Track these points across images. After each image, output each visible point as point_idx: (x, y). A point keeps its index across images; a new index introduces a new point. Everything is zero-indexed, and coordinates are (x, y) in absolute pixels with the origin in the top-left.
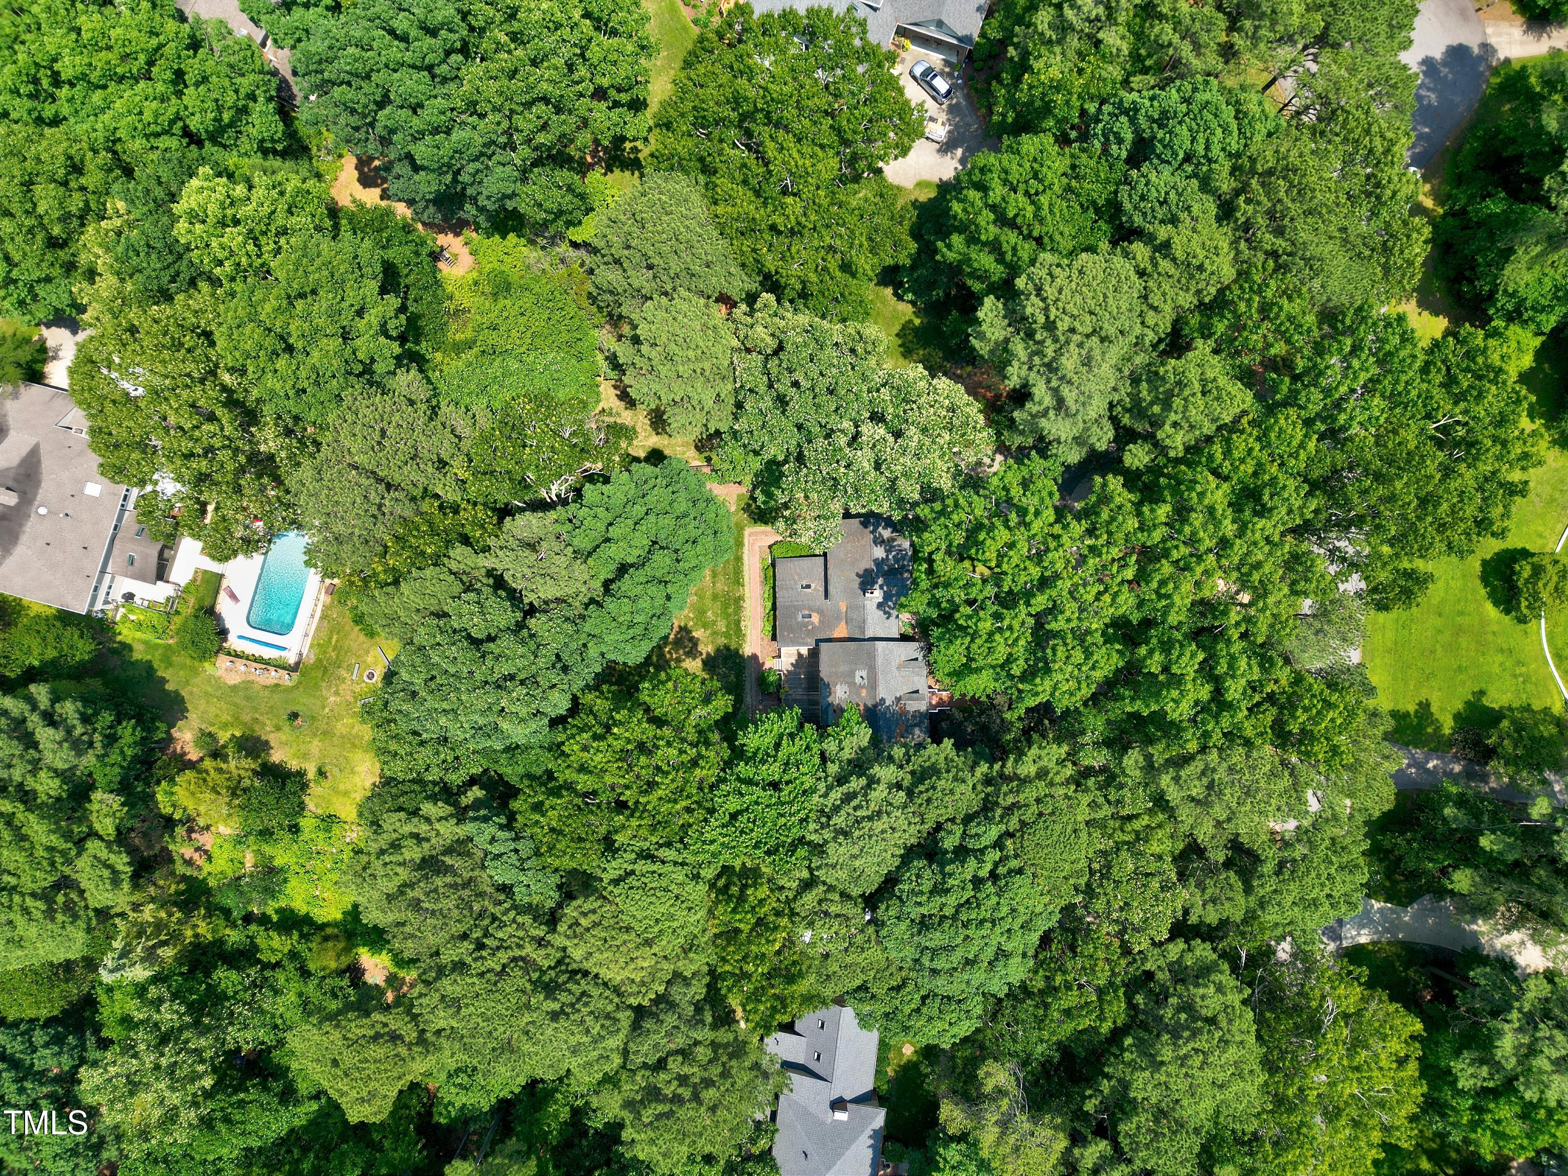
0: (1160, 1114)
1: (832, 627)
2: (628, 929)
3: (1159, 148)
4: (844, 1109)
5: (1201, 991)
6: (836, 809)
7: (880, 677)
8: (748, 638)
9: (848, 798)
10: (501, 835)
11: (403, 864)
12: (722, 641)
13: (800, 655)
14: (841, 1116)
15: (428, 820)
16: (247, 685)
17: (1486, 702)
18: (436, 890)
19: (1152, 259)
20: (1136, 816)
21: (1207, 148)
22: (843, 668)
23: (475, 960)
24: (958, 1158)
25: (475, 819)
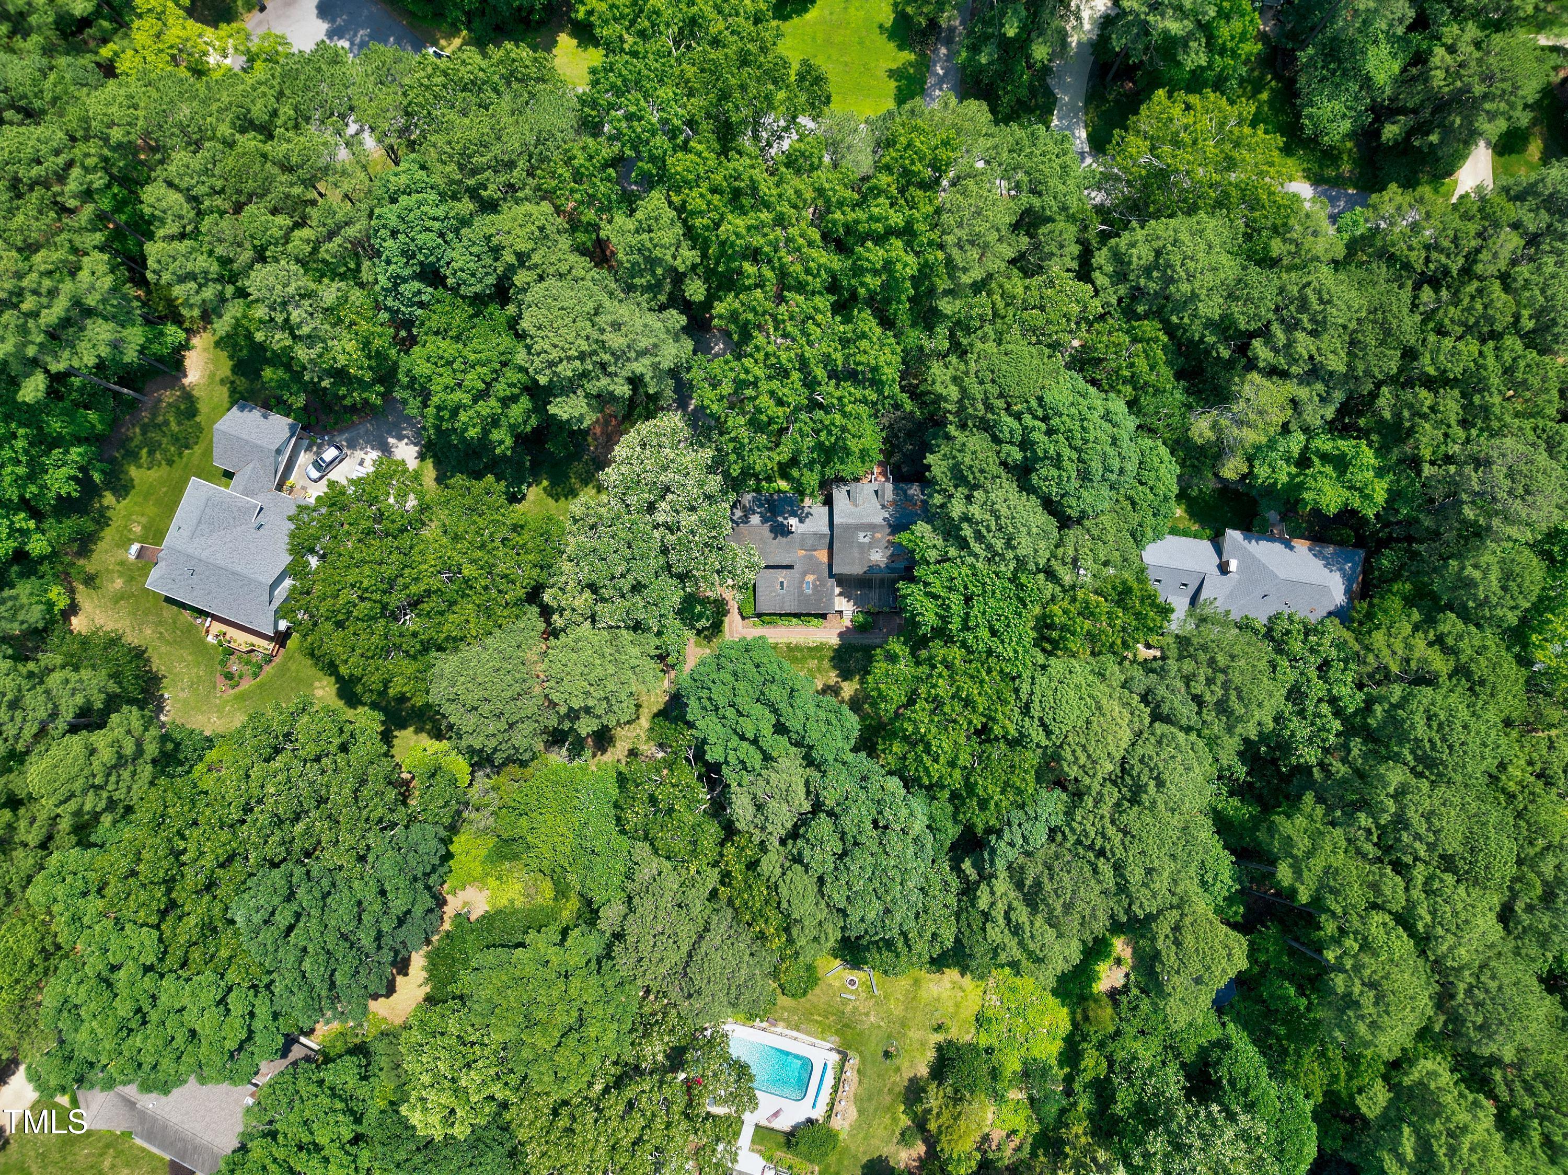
0: (1231, 296)
1: (818, 563)
2: (1088, 722)
3: (432, 259)
4: (1227, 562)
5: (1135, 259)
6: (989, 547)
7: (865, 521)
8: (824, 640)
9: (979, 537)
10: (1007, 836)
11: (1032, 923)
12: (826, 664)
13: (840, 594)
14: (1233, 565)
15: (993, 904)
16: (858, 1099)
17: (888, 24)
18: (1056, 891)
19: (529, 269)
20: (994, 304)
21: (435, 219)
22: (856, 554)
23: (1114, 855)
24: (1266, 467)
25: (992, 862)
